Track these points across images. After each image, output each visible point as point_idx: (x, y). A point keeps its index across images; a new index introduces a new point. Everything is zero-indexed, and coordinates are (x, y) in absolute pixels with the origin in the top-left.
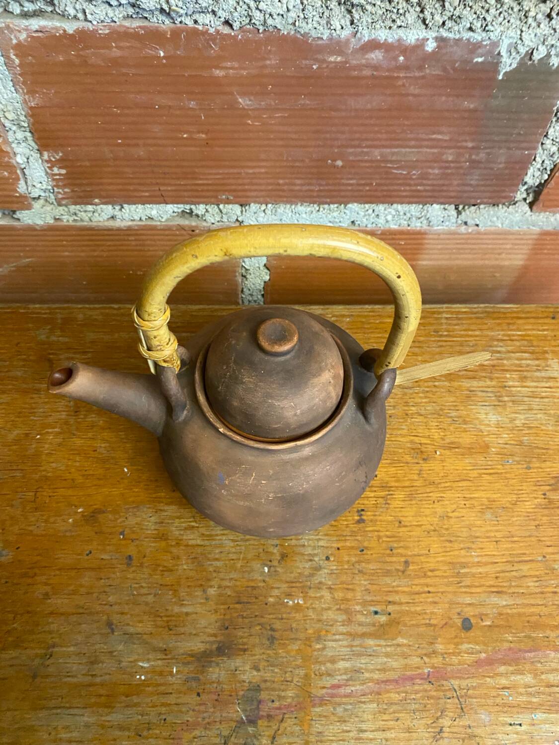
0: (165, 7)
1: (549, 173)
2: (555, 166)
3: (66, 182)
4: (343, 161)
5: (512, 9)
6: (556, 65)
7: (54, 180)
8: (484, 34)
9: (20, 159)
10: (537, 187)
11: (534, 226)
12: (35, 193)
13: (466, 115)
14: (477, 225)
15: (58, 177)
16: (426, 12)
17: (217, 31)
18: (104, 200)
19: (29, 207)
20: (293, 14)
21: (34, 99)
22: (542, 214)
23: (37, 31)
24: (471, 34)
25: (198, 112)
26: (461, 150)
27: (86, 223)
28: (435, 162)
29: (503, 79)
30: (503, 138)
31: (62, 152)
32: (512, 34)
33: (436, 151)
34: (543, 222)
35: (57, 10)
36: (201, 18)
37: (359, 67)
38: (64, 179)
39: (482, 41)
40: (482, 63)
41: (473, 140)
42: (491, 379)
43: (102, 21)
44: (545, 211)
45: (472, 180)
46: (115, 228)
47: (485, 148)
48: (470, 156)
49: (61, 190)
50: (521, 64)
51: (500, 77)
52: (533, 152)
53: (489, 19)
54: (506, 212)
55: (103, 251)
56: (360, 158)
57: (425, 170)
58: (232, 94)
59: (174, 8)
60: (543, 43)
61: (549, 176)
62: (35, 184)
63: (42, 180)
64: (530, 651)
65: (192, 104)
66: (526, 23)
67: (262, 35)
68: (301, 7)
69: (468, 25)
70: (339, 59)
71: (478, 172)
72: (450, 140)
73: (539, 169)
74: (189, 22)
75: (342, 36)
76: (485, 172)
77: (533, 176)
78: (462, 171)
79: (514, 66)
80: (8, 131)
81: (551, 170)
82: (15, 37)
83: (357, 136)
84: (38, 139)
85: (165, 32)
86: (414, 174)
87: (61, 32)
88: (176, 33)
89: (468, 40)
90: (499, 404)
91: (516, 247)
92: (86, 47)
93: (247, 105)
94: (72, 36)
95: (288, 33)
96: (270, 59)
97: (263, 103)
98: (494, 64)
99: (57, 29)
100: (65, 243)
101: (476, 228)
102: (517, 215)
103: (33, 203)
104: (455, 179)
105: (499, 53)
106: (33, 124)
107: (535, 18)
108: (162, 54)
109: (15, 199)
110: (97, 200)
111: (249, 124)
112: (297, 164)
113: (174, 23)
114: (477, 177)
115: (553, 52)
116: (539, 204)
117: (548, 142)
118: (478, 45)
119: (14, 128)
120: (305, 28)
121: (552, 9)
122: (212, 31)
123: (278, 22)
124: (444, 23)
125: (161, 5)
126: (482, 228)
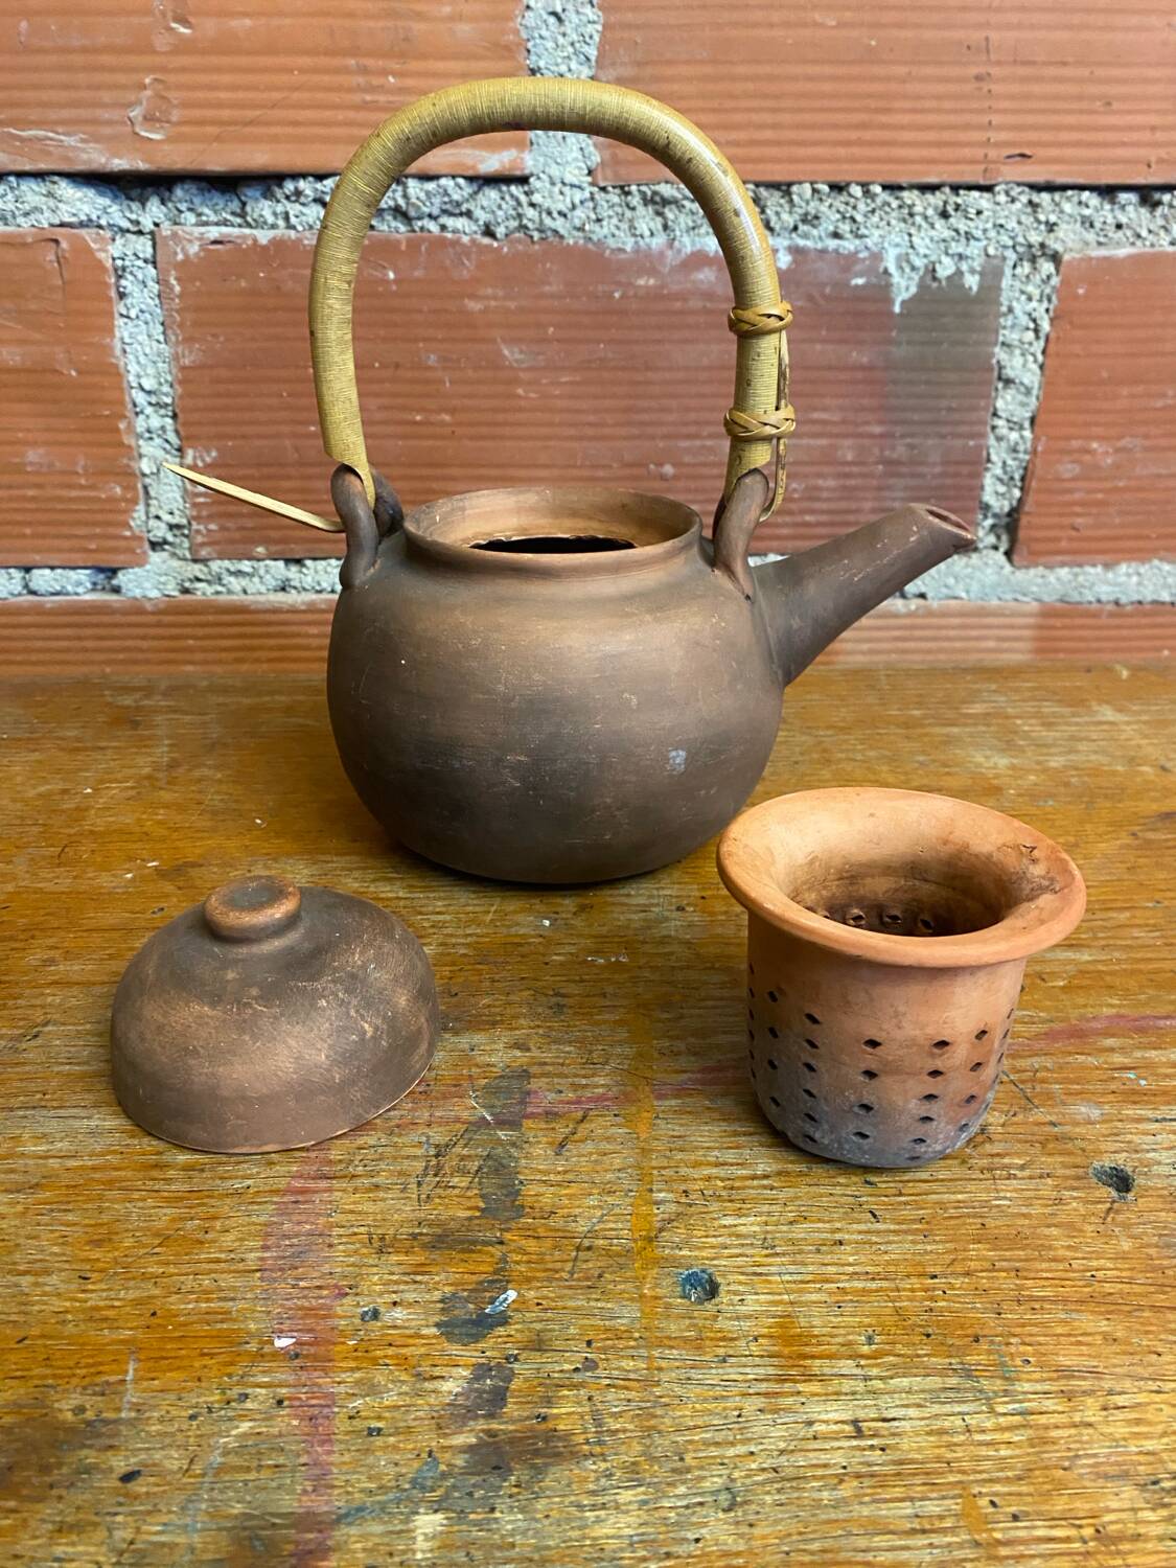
0: (401, 202)
1: (1019, 484)
2: (1026, 469)
3: (215, 509)
4: (674, 465)
5: (889, 205)
6: (975, 288)
7: (195, 505)
8: (857, 242)
9: (146, 466)
10: (1009, 514)
11: (1025, 595)
12: (160, 531)
13: (860, 375)
14: (922, 596)
15: (201, 500)
16: (768, 211)
17: (473, 241)
18: (274, 548)
19: (141, 562)
20: (580, 213)
21: (191, 352)
22: (1032, 572)
23: (215, 242)
24: (836, 242)
25: (439, 374)
26: (867, 442)
27: (235, 597)
28: (827, 463)
29: (901, 314)
30: (928, 416)
31: (218, 450)
32: (898, 240)
33: (824, 442)
34: (1038, 585)
35: (249, 219)
36: (450, 222)
37: (682, 296)
38: (213, 503)
39: (857, 252)
40: (863, 287)
41: (881, 422)
42: (988, 725)
43: (311, 227)
44: (1036, 565)
45: (894, 499)
46: (285, 607)
47: (903, 436)
48: (882, 450)
49: (201, 527)
50: (922, 286)
51: (897, 309)
52: (982, 442)
53: (859, 218)
54: (967, 566)
55: (257, 661)
56: (702, 459)
57: (813, 482)
58: (493, 341)
59: (414, 200)
60: (947, 254)
61: (1022, 489)
62: (161, 513)
63: (174, 506)
64: (1167, 1017)
65: (433, 359)
66: (913, 224)
67: (537, 247)
68: (591, 204)
69: (831, 228)
70: (652, 282)
71: (900, 482)
72: (844, 422)
73: (1001, 480)
74: (433, 227)
75: (654, 246)
76: (912, 482)
77: (996, 494)
78: (875, 482)
79: (913, 290)
80: (137, 414)
81: (1023, 479)
82: (183, 249)
83: (693, 416)
84: (184, 424)
85: (398, 242)
86: (795, 490)
87: (250, 242)
88: (413, 245)
89: (836, 251)
90: (1009, 747)
91: (1006, 645)
92: (282, 266)
93: (517, 361)
94: (265, 248)
95: (576, 243)
96: (549, 284)
97: (541, 357)
98: (881, 288)
99: (244, 237)
100: (191, 642)
101: (921, 602)
102: (989, 571)
103: (151, 553)
104: (866, 499)
105: (886, 271)
106: (181, 397)
107: (926, 218)
108: (391, 275)
109: (123, 543)
110: (260, 549)
111: (519, 397)
112: (601, 473)
113: (414, 231)
114: (900, 494)
115: (964, 267)
116: (1022, 549)
117: (1000, 423)
118: (852, 258)
119: (149, 410)
120: (599, 232)
121: (945, 203)
122: (465, 239)
123: (559, 224)
124: (796, 228)
125: (394, 199)
126: (933, 603)
